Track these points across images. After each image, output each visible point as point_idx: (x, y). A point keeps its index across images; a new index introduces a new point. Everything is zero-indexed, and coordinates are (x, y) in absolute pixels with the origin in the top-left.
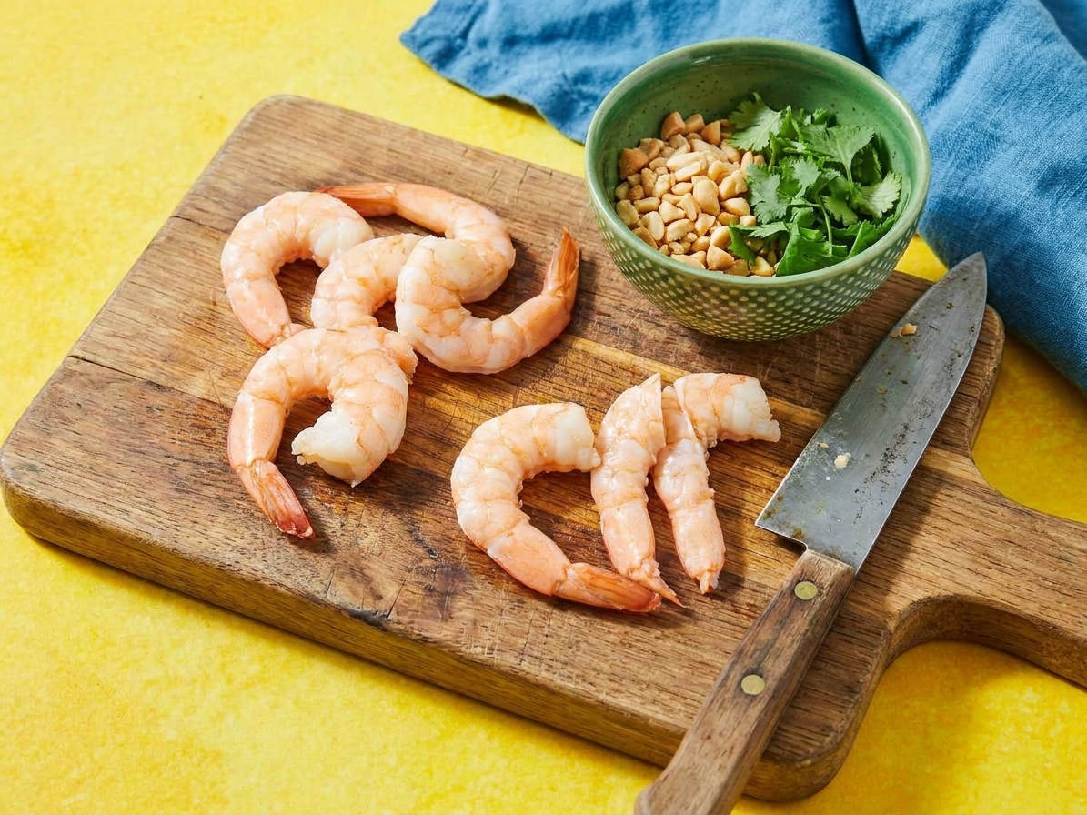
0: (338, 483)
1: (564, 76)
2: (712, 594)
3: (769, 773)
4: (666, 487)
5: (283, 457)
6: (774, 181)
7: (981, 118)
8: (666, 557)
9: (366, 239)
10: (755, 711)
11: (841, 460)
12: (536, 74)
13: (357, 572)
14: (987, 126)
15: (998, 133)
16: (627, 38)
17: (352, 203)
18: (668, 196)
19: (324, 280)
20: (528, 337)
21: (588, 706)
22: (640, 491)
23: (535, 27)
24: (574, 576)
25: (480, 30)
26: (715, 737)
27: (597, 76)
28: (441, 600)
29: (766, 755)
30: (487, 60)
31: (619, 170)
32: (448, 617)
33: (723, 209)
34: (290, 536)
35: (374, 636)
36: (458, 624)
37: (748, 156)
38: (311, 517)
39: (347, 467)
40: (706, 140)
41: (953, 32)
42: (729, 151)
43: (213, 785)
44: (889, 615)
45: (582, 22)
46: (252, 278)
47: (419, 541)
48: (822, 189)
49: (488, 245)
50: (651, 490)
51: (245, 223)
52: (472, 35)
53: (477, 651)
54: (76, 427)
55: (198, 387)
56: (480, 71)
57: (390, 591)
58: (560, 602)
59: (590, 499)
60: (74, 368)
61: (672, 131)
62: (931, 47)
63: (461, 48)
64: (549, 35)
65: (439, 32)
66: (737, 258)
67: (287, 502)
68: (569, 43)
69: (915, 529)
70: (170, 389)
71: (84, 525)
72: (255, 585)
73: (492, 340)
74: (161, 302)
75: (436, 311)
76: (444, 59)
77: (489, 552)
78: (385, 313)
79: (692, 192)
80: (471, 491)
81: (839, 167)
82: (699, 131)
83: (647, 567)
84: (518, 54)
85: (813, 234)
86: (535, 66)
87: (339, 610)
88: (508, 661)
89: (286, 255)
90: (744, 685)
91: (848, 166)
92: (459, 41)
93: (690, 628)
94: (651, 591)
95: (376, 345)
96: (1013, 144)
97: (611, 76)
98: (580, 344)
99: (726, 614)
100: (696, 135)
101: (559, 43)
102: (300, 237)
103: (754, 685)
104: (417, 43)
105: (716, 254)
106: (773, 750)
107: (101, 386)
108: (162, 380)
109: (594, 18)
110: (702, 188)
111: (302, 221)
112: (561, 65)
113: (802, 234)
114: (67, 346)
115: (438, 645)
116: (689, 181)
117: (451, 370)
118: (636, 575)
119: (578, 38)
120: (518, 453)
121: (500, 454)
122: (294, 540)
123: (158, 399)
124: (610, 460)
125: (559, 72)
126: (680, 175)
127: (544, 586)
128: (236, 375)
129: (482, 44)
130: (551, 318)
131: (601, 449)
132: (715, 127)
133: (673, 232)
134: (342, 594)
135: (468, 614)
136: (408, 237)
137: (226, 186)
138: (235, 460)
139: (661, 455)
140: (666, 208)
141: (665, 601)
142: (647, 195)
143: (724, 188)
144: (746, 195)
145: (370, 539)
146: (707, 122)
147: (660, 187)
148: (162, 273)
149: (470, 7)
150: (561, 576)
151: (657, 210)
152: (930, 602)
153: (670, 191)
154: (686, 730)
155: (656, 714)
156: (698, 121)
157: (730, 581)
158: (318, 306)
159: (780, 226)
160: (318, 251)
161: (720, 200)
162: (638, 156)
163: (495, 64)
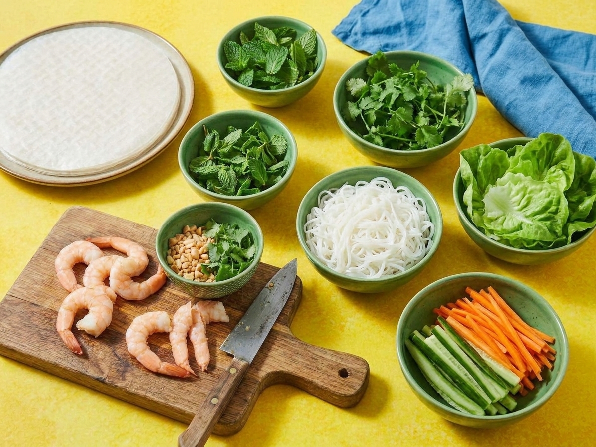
0: (91, 336)
1: (381, 45)
2: (205, 371)
3: (220, 427)
4: (193, 337)
5: (74, 329)
6: (215, 249)
7: (504, 62)
8: (192, 359)
9: (101, 257)
10: (216, 409)
11: (247, 328)
12: (372, 45)
13: (97, 365)
14: (505, 64)
15: (509, 66)
16: (399, 34)
17: (96, 244)
18: (184, 254)
19: (88, 270)
20: (151, 288)
21: (167, 407)
22: (184, 339)
23: (371, 30)
24: (163, 366)
25: (355, 30)
26: (203, 417)
27: (390, 46)
28: (122, 375)
29: (219, 422)
30: (357, 39)
31: (168, 244)
32: (124, 379)
33: (200, 258)
34: (76, 354)
35: (102, 385)
36: (126, 382)
37: (209, 240)
38: (82, 347)
39: (93, 331)
40: (197, 234)
41: (496, 37)
42: (204, 237)
43: (52, 432)
44: (259, 377)
45: (385, 30)
46: (64, 269)
47: (116, 355)
48: (231, 251)
49: (140, 258)
50: (188, 338)
51: (62, 252)
52: (353, 32)
53: (133, 390)
54: (9, 318)
55: (47, 305)
56: (355, 42)
57: (106, 372)
58: (158, 374)
59: (169, 342)
60: (8, 299)
61: (186, 231)
62: (490, 41)
63: (349, 36)
64: (376, 32)
65: (343, 30)
66: (204, 274)
67: (74, 343)
68: (381, 35)
69: (269, 350)
70: (39, 306)
71: (13, 350)
72: (65, 369)
73: (140, 290)
74: (37, 277)
75: (122, 281)
76: (344, 38)
77: (138, 359)
78: (106, 281)
79: (190, 253)
80: (133, 339)
81: (237, 244)
82: (195, 231)
83: (185, 363)
84: (366, 38)
85: (227, 266)
86: (371, 42)
87: (90, 377)
88: (142, 393)
89: (76, 262)
90: (212, 401)
91: (240, 243)
92: (349, 34)
93: (198, 382)
94: (186, 371)
95: (103, 293)
96: (514, 70)
97: (394, 45)
98: (168, 289)
99: (209, 377)
100: (194, 232)
101: (377, 35)
102: (80, 255)
103: (215, 401)
104: (337, 34)
105: (197, 273)
106: (221, 420)
107: (17, 305)
108: (36, 303)
109: (389, 28)
110: (194, 252)
111: (81, 251)
112: (380, 42)
113: (223, 266)
114: (7, 291)
115: (121, 388)
116: (190, 249)
117: (128, 299)
118: (182, 366)
119: (384, 34)
120: (146, 328)
121: (142, 328)
122: (77, 355)
123: (35, 309)
124: (175, 329)
125: (379, 44)
126: (187, 247)
127: (154, 369)
128: (60, 301)
129: (356, 34)
130: (158, 281)
131: (172, 326)
132: (200, 229)
133: (184, 266)
134: (92, 372)
135: (131, 378)
136: (114, 257)
137: (57, 237)
138: (59, 330)
139: (191, 328)
140: (182, 257)
141: (191, 373)
142: (177, 254)
143: (201, 251)
144: (208, 253)
145: (100, 355)
146: (198, 228)
147: (181, 251)
148: (37, 267)
149: (352, 23)
150: (159, 366)
151: (180, 259)
152: (273, 373)
153: (184, 252)
154: (195, 414)
155: (187, 410)
156: (194, 228)
157: (211, 366)
158: (86, 279)
159: (217, 264)
160: (86, 260)
161: (200, 255)
162: (174, 240)
163: (359, 41)
